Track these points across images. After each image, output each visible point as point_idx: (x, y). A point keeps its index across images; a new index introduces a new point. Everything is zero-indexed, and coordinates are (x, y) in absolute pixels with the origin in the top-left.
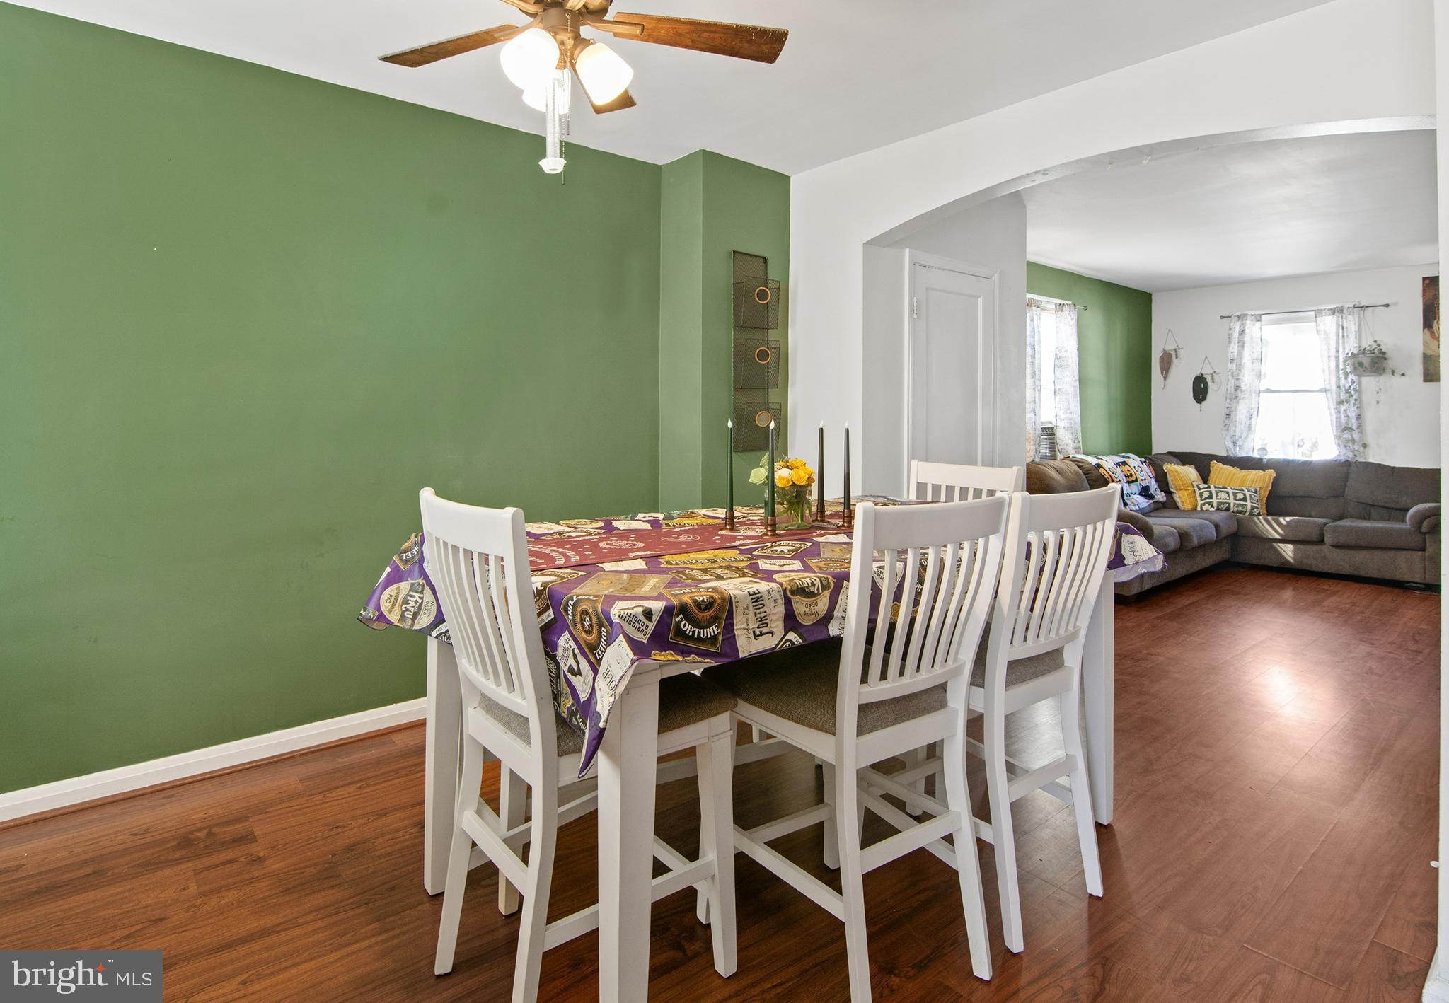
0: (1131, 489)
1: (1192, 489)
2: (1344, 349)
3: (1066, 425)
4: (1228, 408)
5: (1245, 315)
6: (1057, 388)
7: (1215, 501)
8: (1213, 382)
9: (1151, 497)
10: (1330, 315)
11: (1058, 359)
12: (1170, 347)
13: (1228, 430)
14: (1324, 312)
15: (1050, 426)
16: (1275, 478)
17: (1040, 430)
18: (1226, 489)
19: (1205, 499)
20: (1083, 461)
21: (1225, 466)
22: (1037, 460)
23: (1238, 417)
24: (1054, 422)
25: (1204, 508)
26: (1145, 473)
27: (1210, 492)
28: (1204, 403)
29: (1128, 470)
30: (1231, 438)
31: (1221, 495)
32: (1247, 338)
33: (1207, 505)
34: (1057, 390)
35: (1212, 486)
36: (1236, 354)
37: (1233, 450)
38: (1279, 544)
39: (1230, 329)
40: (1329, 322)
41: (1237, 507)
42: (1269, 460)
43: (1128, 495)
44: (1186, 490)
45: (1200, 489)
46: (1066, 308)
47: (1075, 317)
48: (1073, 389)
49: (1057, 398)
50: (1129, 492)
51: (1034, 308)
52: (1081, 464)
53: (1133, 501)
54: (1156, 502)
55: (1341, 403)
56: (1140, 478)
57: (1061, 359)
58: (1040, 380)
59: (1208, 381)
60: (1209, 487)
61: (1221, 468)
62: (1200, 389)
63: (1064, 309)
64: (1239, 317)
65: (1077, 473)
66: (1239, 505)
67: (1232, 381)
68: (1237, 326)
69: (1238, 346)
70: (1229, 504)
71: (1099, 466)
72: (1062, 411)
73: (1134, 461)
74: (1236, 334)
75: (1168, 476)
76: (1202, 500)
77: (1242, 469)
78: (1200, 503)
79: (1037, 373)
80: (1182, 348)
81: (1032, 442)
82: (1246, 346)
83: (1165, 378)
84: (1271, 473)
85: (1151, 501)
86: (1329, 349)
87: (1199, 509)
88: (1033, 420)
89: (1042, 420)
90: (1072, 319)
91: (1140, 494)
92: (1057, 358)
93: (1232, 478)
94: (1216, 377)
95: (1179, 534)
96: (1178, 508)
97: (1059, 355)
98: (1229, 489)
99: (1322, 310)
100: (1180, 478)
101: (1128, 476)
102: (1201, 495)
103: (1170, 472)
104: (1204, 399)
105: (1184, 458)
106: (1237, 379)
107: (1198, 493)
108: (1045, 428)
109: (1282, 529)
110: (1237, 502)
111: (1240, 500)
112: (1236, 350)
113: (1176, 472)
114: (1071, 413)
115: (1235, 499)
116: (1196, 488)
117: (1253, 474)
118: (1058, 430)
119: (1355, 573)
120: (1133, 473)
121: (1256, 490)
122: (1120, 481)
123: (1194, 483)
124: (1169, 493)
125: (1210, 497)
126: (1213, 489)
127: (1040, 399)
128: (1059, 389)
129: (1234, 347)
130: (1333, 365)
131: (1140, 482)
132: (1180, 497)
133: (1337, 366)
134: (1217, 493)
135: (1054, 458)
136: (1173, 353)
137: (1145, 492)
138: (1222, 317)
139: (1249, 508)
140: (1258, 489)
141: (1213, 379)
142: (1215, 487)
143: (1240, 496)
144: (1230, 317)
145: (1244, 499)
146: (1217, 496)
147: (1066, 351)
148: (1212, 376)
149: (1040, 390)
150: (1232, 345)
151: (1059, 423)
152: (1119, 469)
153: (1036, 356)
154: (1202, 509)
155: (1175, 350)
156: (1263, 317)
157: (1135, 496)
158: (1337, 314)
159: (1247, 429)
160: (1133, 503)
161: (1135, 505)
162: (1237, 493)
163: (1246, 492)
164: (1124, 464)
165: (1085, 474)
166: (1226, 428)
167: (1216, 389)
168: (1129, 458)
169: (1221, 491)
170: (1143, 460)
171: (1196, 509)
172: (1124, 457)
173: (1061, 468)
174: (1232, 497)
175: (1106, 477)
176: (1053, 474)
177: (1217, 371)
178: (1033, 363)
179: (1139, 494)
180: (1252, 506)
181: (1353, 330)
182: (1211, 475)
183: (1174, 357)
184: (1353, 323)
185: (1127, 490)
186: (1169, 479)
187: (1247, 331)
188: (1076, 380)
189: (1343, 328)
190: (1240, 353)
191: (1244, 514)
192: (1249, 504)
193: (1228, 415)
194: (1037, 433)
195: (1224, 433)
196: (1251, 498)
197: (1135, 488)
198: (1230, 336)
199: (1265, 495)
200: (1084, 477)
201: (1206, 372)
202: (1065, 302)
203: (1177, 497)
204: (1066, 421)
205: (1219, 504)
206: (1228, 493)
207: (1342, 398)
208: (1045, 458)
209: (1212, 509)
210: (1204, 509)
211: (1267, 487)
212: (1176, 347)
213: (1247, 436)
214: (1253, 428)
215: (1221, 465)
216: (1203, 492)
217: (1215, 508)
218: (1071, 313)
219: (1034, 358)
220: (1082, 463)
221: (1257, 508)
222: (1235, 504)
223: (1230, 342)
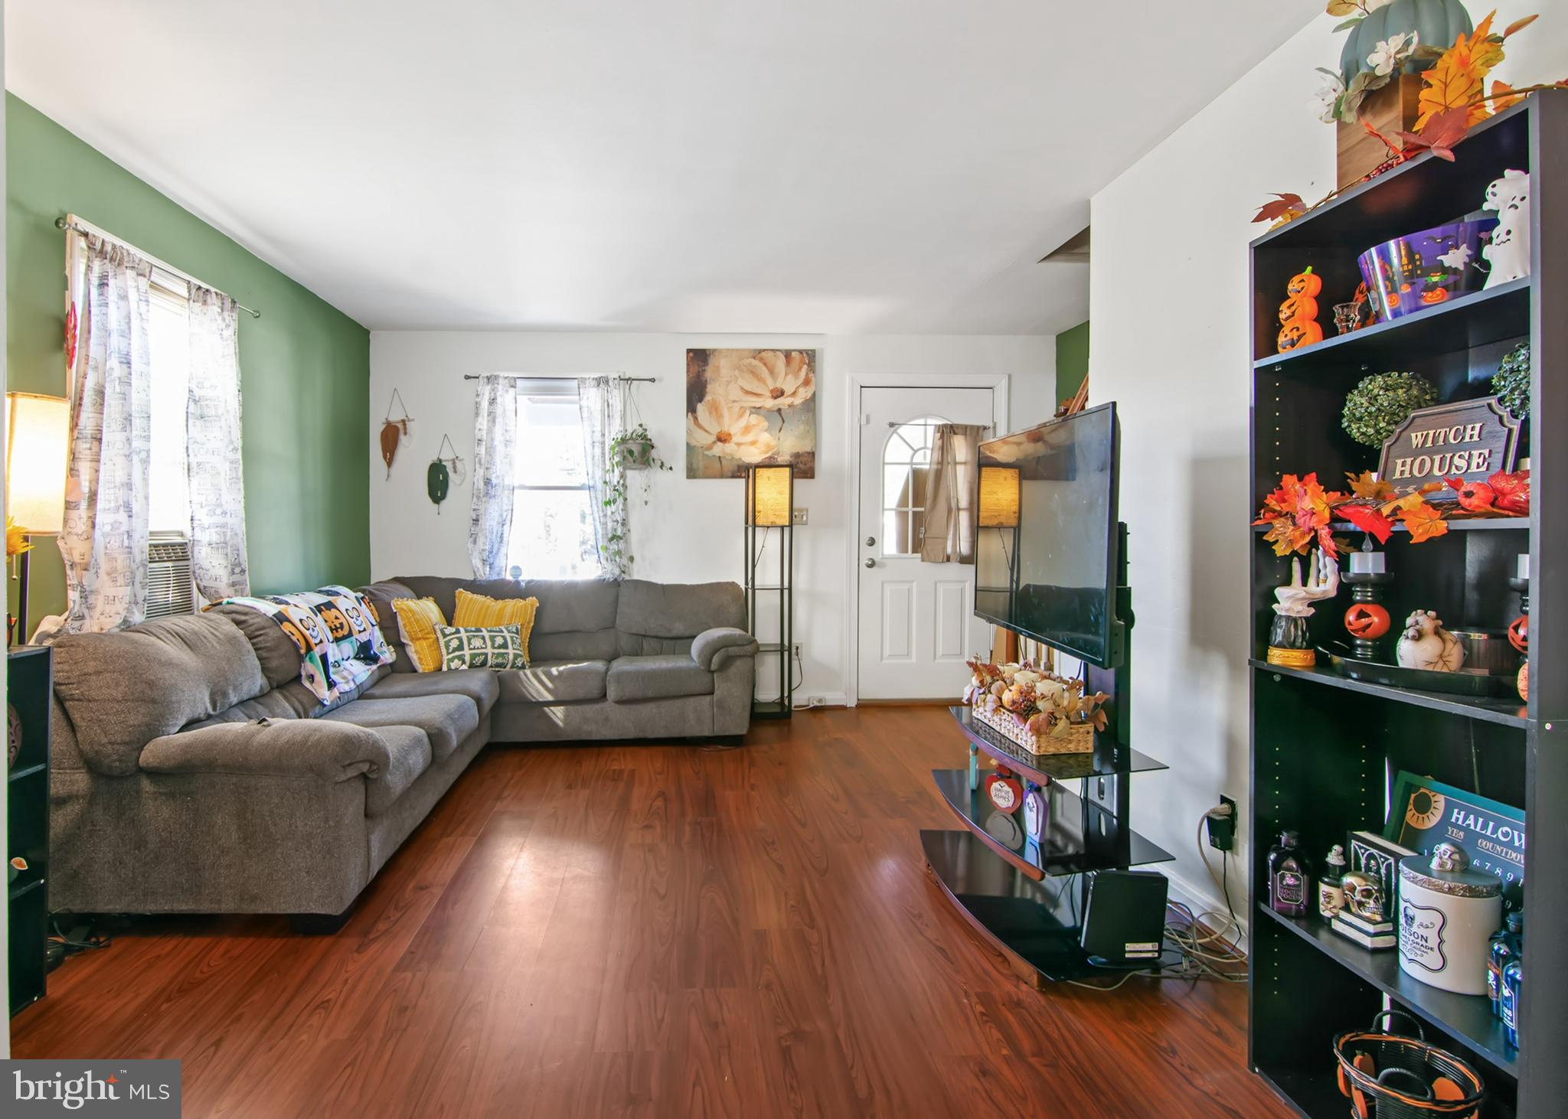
0: (341, 651)
1: (434, 636)
2: (610, 432)
3: (215, 538)
4: (474, 510)
5: (496, 377)
6: (193, 460)
7: (467, 653)
8: (455, 472)
9: (375, 659)
10: (594, 387)
11: (195, 401)
12: (395, 417)
13: (475, 542)
14: (587, 381)
15: (179, 540)
16: (537, 608)
17: (147, 549)
18: (481, 631)
19: (453, 651)
20: (251, 611)
21: (475, 596)
22: (138, 618)
23: (488, 524)
24: (188, 533)
25: (453, 666)
26: (363, 621)
27: (460, 640)
28: (443, 503)
29: (337, 618)
30: (480, 553)
31: (477, 642)
32: (499, 410)
33: (456, 661)
34: (194, 465)
35: (462, 629)
36: (484, 433)
37: (481, 571)
38: (552, 708)
39: (478, 395)
40: (592, 397)
41: (496, 658)
42: (529, 582)
43: (337, 664)
44: (425, 639)
45: (445, 636)
46: (212, 299)
47: (234, 325)
48: (227, 465)
49: (195, 480)
50: (338, 657)
51: (130, 274)
52: (243, 618)
53: (345, 673)
54: (383, 666)
55: (608, 503)
56: (356, 628)
57: (203, 403)
58: (148, 438)
59: (448, 470)
60: (458, 631)
61: (471, 599)
62: (438, 482)
63: (209, 301)
64: (488, 378)
65: (232, 640)
66: (499, 655)
67: (481, 472)
68: (486, 391)
69: (488, 421)
70: (486, 655)
71: (281, 618)
72: (205, 510)
73: (347, 599)
74: (485, 404)
75: (399, 619)
76: (448, 654)
77: (496, 599)
78: (446, 657)
79: (137, 422)
80: (413, 420)
81: (121, 580)
82: (497, 420)
83: (389, 464)
84: (533, 601)
85: (374, 667)
86: (593, 432)
87: (445, 668)
88: (124, 528)
89: (153, 527)
90: (228, 326)
91: (357, 658)
92: (193, 399)
93: (486, 612)
94: (459, 465)
95: (429, 735)
96: (415, 671)
97: (197, 393)
98: (485, 633)
99: (585, 379)
100: (417, 621)
101: (336, 629)
102: (447, 646)
103: (402, 613)
104: (443, 497)
105: (420, 586)
106: (487, 469)
107: (442, 641)
108: (156, 546)
109: (551, 682)
110: (496, 651)
111: (500, 647)
112: (485, 427)
113: (411, 611)
114: (224, 513)
115: (493, 647)
116: (440, 635)
117: (511, 605)
118: (196, 549)
119: (641, 735)
120: (345, 623)
121: (517, 629)
122: (321, 641)
123: (437, 627)
124: (400, 647)
125: (460, 647)
126: (463, 635)
127: (145, 480)
128: (199, 464)
129: (483, 422)
130: (598, 451)
131: (356, 636)
132: (416, 652)
133: (603, 454)
134: (469, 640)
135: (185, 607)
136: (400, 426)
137: (365, 654)
138: (467, 377)
139: (511, 657)
140: (519, 627)
141: (455, 467)
142: (466, 631)
143: (499, 641)
144: (478, 378)
145: (505, 646)
146: (469, 644)
147: (213, 387)
148: (454, 463)
149: (146, 461)
150: (480, 419)
151: (199, 535)
152: (319, 619)
153: (135, 381)
154: (450, 669)
155: (403, 421)
156: (519, 382)
157: (346, 664)
158: (602, 385)
159: (499, 540)
160: (344, 678)
161: (347, 682)
162: (495, 636)
163: (506, 633)
164: (330, 606)
165: (250, 639)
166: (471, 540)
167: (458, 483)
168: (337, 594)
169: (474, 636)
170: (360, 595)
171: (440, 669)
172: (328, 593)
173: (195, 633)
174: (489, 643)
175: (294, 638)
176: (172, 650)
177: (461, 457)
178: (125, 397)
179: (355, 658)
180: (515, 654)
181: (619, 409)
182: (457, 610)
183: (402, 431)
184: (618, 399)
185: (334, 656)
186: (401, 623)
187: (499, 400)
188: (235, 449)
189: (608, 405)
190: (490, 431)
191: (505, 667)
192: (511, 651)
193: (476, 521)
194: (138, 557)
195: (470, 545)
196: (513, 643)
197: (348, 648)
198: (477, 405)
199: (527, 633)
200: (250, 646)
201: (446, 456)
202: (213, 290)
203: (411, 651)
204: (213, 530)
205: (473, 657)
206: (483, 638)
207: (608, 497)
208: (156, 611)
209: (464, 667)
210: (453, 668)
211: (529, 623)
212: (404, 418)
213: (499, 549)
214: (505, 539)
215: (469, 595)
216: (450, 641)
217: (468, 664)
218: (226, 314)
219: (130, 384)
220: (246, 614)
221: (521, 656)
222: (493, 654)
223: (477, 414)
